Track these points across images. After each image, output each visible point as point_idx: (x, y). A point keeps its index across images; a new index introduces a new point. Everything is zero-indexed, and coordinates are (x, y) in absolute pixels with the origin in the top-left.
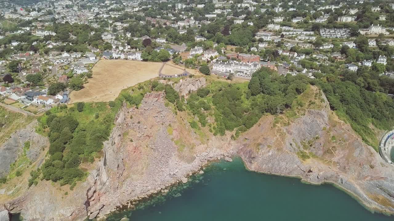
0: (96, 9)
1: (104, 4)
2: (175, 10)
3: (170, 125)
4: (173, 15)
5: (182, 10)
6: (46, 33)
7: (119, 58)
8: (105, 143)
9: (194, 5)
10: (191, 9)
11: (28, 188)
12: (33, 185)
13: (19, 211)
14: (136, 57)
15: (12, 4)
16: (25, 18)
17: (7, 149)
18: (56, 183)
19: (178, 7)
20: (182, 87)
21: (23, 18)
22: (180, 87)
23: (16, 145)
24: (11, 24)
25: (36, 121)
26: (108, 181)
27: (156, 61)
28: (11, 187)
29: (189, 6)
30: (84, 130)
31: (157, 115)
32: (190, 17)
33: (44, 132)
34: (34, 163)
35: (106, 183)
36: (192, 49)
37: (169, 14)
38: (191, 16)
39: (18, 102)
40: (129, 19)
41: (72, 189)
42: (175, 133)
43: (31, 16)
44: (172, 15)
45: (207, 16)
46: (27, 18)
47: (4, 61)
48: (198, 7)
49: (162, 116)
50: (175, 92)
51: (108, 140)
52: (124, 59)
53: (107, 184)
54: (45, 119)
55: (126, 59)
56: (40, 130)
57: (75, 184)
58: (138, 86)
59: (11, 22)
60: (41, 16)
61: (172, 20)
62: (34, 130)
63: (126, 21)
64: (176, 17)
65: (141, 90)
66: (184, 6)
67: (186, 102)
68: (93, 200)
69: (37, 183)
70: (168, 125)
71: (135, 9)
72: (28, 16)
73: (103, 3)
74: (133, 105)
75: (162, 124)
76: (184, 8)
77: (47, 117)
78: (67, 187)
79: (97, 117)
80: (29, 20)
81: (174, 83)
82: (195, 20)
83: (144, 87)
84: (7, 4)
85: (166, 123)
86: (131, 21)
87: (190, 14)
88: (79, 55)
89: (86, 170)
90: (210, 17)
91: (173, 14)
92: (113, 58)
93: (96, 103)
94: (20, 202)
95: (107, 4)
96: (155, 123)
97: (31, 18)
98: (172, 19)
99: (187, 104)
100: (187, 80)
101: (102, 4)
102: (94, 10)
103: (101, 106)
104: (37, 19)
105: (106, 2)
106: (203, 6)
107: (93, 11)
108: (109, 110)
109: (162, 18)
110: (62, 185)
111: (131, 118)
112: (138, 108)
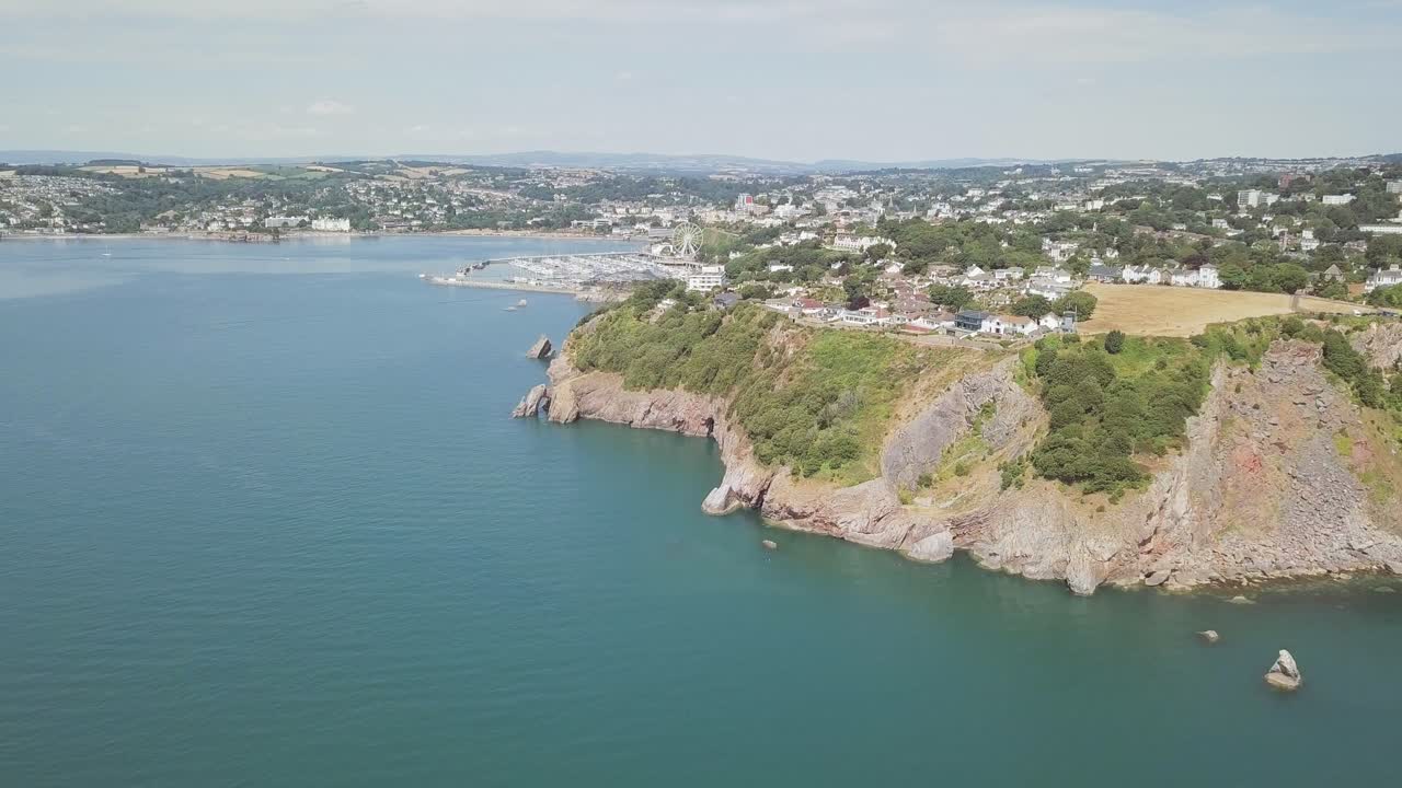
0: (944, 210)
1: (963, 199)
2: (1235, 210)
3: (1342, 431)
4: (1229, 223)
5: (1262, 209)
6: (866, 242)
7: (1143, 281)
8: (1190, 421)
9: (1309, 198)
10: (1301, 209)
11: (1000, 493)
12: (1012, 488)
13: (968, 545)
14: (1201, 279)
15: (692, 197)
16: (763, 222)
17: (941, 414)
18: (1070, 489)
19: (1246, 201)
20: (1374, 346)
21: (756, 222)
22: (1369, 344)
23: (958, 410)
24: (723, 235)
25: (1017, 357)
26: (1186, 516)
27: (1264, 291)
28: (945, 496)
29: (1290, 200)
30: (1132, 389)
31: (1304, 399)
32: (1301, 232)
33: (1030, 384)
34: (1000, 453)
35: (1182, 520)
36: (1379, 271)
37: (1214, 221)
38: (1304, 226)
39: (937, 333)
40: (1076, 229)
41: (1113, 501)
42: (1358, 452)
43: (778, 217)
44: (1225, 225)
45: (1364, 229)
46: (767, 222)
47: (801, 289)
48: (1324, 201)
49: (1319, 403)
50: (1355, 354)
51: (1198, 416)
52: (1160, 284)
53: (1185, 523)
54: (1033, 355)
55: (1168, 284)
56: (1021, 378)
57: (1121, 494)
58: (1246, 323)
59: (723, 231)
60: (802, 216)
61: (1229, 238)
62: (1010, 375)
63: (1066, 233)
64: (1242, 231)
65: (1255, 335)
66: (1272, 199)
67: (1387, 387)
68: (1149, 552)
69: (1020, 485)
70: (1335, 429)
71: (1093, 204)
72: (771, 215)
73: (961, 195)
74: (1243, 361)
75: (1319, 427)
76: (1273, 205)
77: (1037, 352)
78: (1101, 498)
79: (1162, 365)
80: (771, 226)
81: (1350, 328)
82: (1321, 240)
83: (1262, 330)
84: (677, 196)
85: (1329, 424)
86: (1086, 236)
87: (1299, 223)
88: (1017, 274)
89: (1148, 468)
90: (1380, 233)
91: (1232, 223)
92: (1123, 282)
93: (1155, 339)
94: (977, 522)
95: (973, 197)
96: (1298, 419)
97: (778, 222)
98: (1230, 234)
99: (1391, 391)
100: (1394, 328)
101: (959, 198)
102: (939, 211)
103: (1169, 344)
104: (792, 225)
105: (970, 193)
106: (1346, 198)
107: (937, 215)
108: (1193, 353)
109: (1190, 229)
110: (1086, 492)
111: (1238, 390)
112: (1252, 372)
